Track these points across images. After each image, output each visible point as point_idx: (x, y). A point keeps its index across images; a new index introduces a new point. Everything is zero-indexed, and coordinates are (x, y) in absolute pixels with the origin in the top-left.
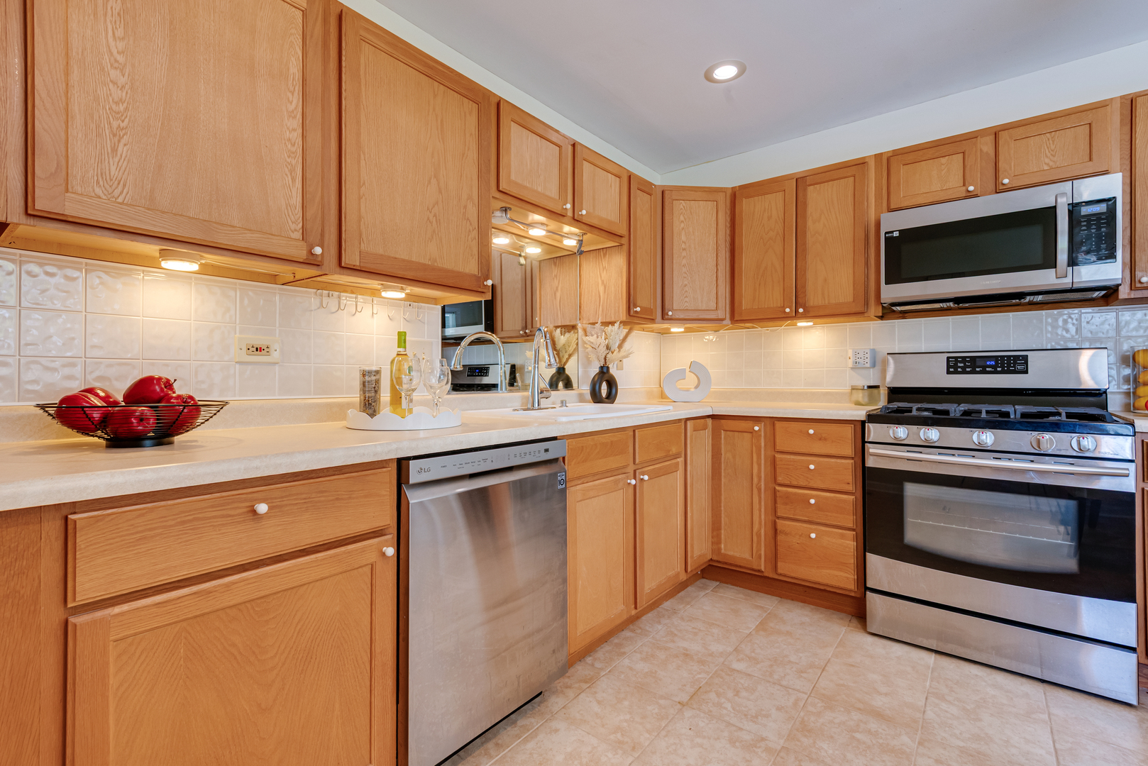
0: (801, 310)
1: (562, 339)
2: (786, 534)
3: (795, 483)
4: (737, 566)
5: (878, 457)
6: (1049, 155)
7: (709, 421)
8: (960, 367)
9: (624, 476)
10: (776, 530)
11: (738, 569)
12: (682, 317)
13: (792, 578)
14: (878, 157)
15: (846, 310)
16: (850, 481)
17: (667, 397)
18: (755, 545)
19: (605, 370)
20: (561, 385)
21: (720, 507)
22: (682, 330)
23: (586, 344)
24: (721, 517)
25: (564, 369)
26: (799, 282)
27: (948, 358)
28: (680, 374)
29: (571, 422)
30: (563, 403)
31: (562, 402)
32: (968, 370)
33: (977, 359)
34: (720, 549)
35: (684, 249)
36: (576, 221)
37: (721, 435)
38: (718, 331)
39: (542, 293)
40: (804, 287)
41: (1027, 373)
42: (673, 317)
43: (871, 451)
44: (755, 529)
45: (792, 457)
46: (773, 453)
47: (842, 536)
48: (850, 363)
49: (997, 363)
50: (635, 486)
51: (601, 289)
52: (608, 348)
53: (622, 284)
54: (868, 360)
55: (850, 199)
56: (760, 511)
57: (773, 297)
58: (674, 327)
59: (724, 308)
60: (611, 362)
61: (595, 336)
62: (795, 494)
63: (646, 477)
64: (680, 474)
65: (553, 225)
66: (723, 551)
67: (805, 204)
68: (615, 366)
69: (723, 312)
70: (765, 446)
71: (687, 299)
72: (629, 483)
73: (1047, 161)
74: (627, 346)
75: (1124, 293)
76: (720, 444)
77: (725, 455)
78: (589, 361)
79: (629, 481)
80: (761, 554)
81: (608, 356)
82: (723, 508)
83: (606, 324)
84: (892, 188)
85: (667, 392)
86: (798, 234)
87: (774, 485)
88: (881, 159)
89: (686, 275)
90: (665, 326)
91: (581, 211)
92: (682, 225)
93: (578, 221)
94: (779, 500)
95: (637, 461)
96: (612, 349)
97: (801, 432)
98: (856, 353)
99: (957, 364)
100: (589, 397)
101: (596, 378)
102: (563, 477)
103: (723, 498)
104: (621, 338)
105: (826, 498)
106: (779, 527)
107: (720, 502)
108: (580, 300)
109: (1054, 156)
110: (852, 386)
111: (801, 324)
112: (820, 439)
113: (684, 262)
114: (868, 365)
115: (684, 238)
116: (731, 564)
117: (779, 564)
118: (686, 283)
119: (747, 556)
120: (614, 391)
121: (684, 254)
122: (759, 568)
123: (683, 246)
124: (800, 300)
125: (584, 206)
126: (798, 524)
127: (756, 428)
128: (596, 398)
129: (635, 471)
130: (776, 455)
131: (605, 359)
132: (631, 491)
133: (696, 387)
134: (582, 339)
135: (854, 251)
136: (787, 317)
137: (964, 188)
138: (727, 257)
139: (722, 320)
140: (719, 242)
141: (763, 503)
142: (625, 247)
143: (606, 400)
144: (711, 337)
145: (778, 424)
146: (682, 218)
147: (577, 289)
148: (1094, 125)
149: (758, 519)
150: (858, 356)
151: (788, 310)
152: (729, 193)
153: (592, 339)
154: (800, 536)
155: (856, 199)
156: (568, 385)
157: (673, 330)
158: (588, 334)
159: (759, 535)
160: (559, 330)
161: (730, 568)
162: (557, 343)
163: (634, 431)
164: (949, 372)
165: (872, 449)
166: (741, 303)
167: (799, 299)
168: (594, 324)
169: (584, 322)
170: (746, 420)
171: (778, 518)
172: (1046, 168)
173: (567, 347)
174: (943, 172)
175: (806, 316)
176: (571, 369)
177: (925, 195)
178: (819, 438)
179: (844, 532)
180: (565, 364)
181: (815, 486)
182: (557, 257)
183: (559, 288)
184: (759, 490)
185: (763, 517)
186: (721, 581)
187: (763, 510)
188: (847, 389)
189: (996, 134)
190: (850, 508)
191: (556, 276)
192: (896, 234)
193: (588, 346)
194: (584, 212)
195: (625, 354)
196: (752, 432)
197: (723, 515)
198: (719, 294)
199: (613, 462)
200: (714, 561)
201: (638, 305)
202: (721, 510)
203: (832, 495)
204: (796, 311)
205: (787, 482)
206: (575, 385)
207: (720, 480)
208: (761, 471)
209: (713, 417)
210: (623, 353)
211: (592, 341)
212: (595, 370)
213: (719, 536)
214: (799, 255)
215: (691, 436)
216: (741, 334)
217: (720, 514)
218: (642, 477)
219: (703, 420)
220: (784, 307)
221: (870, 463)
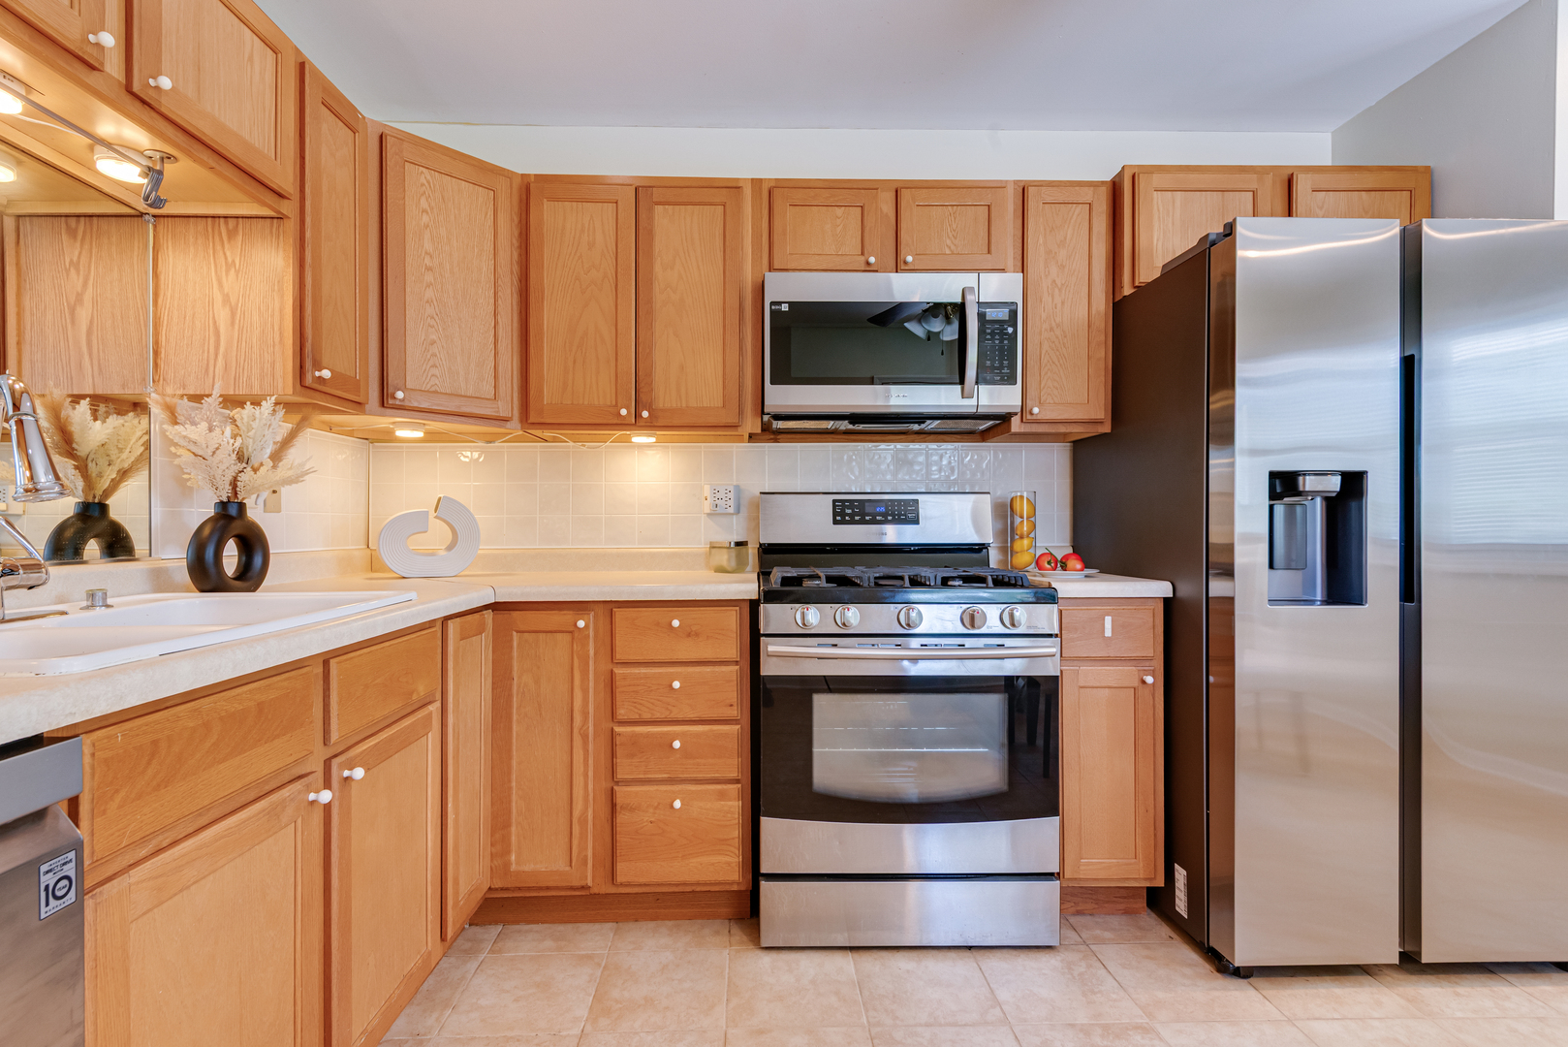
0: (645, 414)
1: (94, 431)
2: (632, 810)
3: (647, 716)
4: (540, 889)
5: (780, 659)
6: (951, 236)
7: (489, 615)
8: (848, 515)
9: (297, 786)
10: (613, 806)
11: (542, 894)
12: (424, 405)
13: (640, 885)
14: (757, 183)
15: (712, 421)
16: (734, 700)
17: (384, 568)
18: (575, 842)
19: (233, 511)
20: (92, 548)
21: (510, 781)
22: (420, 434)
23: (176, 445)
24: (510, 802)
25: (103, 508)
26: (641, 365)
27: (834, 501)
28: (415, 523)
29: (104, 673)
30: (95, 599)
31: (91, 595)
32: (857, 518)
33: (866, 504)
34: (507, 864)
35: (429, 269)
36: (139, 101)
37: (511, 640)
38: (494, 442)
39: (27, 303)
40: (649, 374)
41: (918, 523)
42: (407, 403)
43: (771, 648)
44: (576, 813)
45: (643, 670)
46: (610, 666)
47: (722, 796)
48: (707, 507)
49: (887, 508)
50: (328, 807)
51: (222, 315)
52: (241, 457)
53: (281, 311)
54: (731, 503)
55: (719, 242)
56: (586, 775)
57: (599, 387)
58: (403, 425)
59: (509, 398)
60: (250, 493)
61: (204, 425)
62: (648, 735)
63: (359, 773)
64: (432, 738)
65: (55, 92)
66: (513, 867)
67: (651, 233)
68: (261, 501)
69: (507, 404)
70: (595, 654)
71: (435, 371)
72: (313, 802)
73: (948, 242)
74: (294, 455)
75: (1016, 425)
76: (511, 658)
77: (521, 679)
78: (184, 489)
79: (312, 796)
80: (586, 856)
81: (243, 477)
82: (514, 784)
83: (232, 402)
84: (776, 238)
85: (388, 558)
86: (640, 284)
87: (611, 725)
88: (760, 188)
89: (432, 322)
90: (382, 421)
91: (155, 78)
92: (425, 218)
93: (144, 102)
94: (619, 751)
95: (334, 736)
96: (255, 462)
97: (658, 624)
98: (716, 491)
99: (846, 511)
100: (184, 576)
101: (207, 531)
102: (70, 870)
103: (514, 763)
104: (279, 438)
105: (698, 735)
106: (619, 800)
107: (509, 773)
108: (156, 334)
109: (956, 238)
110: (711, 543)
111: (640, 439)
112: (689, 635)
113: (429, 294)
114: (731, 510)
115: (428, 246)
116: (529, 889)
117: (620, 867)
118: (434, 337)
119: (561, 865)
120: (258, 561)
121: (429, 277)
122: (583, 883)
123: (427, 261)
124: (643, 397)
125: (165, 65)
126: (652, 788)
127: (581, 624)
128: (205, 576)
129: (327, 764)
130: (616, 670)
131: (234, 484)
132: (317, 818)
133: (450, 548)
134: (163, 432)
135: (724, 326)
136: (622, 425)
137: (863, 258)
138: (515, 303)
139: (506, 420)
140: (499, 269)
141: (591, 762)
142: (291, 225)
143: (238, 583)
144: (476, 455)
145: (619, 613)
146: (424, 204)
147: (145, 307)
148: (993, 208)
149: (581, 792)
150: (718, 495)
151: (624, 412)
152: (517, 182)
153: (196, 432)
154: (656, 808)
155: (727, 243)
156: (117, 545)
157: (401, 433)
158: (181, 419)
159: (583, 822)
160: (84, 406)
161: (528, 895)
162: (76, 437)
163: (326, 663)
164: (835, 522)
165: (771, 647)
166: (541, 391)
167: (641, 395)
168: (197, 398)
169: (169, 390)
170: (560, 610)
171: (617, 783)
172: (948, 252)
173: (114, 452)
174: (839, 229)
175: (651, 425)
176: (124, 507)
177: (817, 257)
178: (688, 633)
179: (725, 787)
180: (107, 493)
181: (681, 717)
182: (78, 216)
183: (88, 297)
184: (585, 737)
185: (591, 787)
186: (505, 923)
187: (591, 774)
188: (703, 547)
189: (897, 191)
190: (733, 745)
191: (76, 265)
192: (785, 308)
193: (180, 451)
194: (165, 83)
195: (290, 473)
196: (573, 630)
197: (514, 797)
198: (500, 369)
199: (264, 761)
200: (496, 889)
201: (324, 364)
202: (510, 788)
203: (706, 728)
204: (638, 415)
205: (635, 717)
206: (140, 546)
207: (510, 729)
208: (588, 703)
209: (496, 607)
210: (284, 470)
211: (193, 437)
212: (201, 510)
213: (506, 840)
214: (641, 320)
215: (456, 651)
216: (533, 451)
217: (510, 795)
218: (346, 773)
219: (476, 616)
220: (617, 407)
221: (768, 669)
